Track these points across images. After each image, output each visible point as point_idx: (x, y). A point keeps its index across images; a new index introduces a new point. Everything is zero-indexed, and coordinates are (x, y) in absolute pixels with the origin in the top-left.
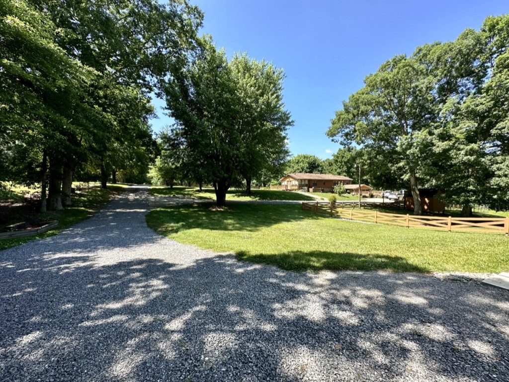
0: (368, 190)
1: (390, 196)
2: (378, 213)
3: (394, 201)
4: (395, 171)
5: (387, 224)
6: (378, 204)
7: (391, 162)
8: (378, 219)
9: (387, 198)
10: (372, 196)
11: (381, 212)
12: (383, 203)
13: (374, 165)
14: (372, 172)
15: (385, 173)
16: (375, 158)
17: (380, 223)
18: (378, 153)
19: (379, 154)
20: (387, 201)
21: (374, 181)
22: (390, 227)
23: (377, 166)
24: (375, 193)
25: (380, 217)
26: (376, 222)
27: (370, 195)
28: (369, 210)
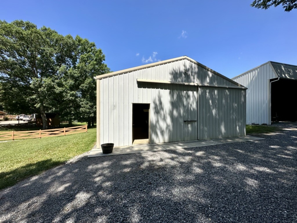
0: (3, 114)
1: (24, 119)
2: (15, 132)
3: (27, 122)
4: (28, 101)
5: (23, 139)
6: (14, 125)
7: (25, 94)
8: (15, 137)
9: (22, 120)
10: (6, 119)
11: (17, 131)
12: (19, 124)
13: (9, 94)
14: (7, 100)
15: (20, 102)
16: (11, 89)
17: (16, 139)
18: (13, 86)
19: (15, 87)
20: (21, 122)
21: (9, 107)
22: (26, 141)
23: (12, 96)
24: (9, 116)
25: (16, 135)
26: (14, 139)
27: (4, 118)
28: (4, 131)
